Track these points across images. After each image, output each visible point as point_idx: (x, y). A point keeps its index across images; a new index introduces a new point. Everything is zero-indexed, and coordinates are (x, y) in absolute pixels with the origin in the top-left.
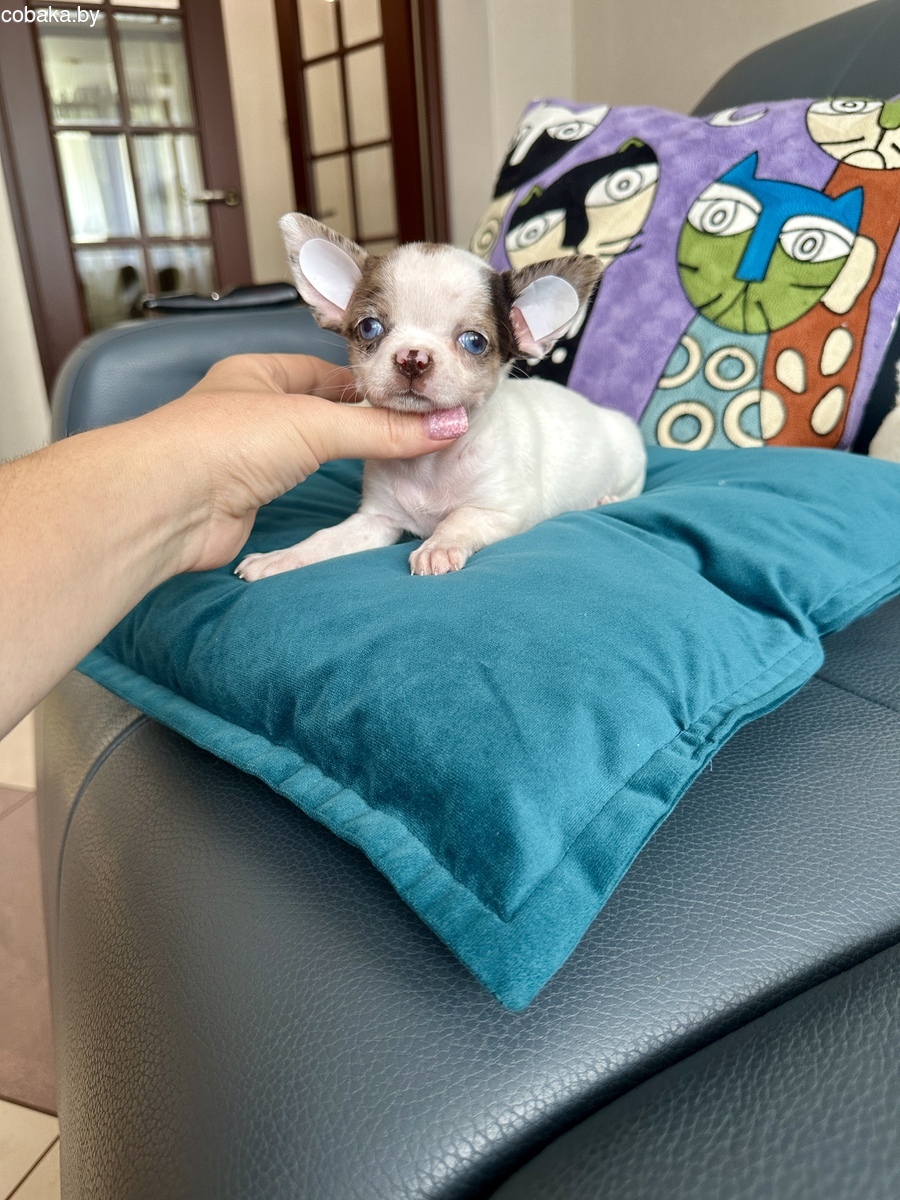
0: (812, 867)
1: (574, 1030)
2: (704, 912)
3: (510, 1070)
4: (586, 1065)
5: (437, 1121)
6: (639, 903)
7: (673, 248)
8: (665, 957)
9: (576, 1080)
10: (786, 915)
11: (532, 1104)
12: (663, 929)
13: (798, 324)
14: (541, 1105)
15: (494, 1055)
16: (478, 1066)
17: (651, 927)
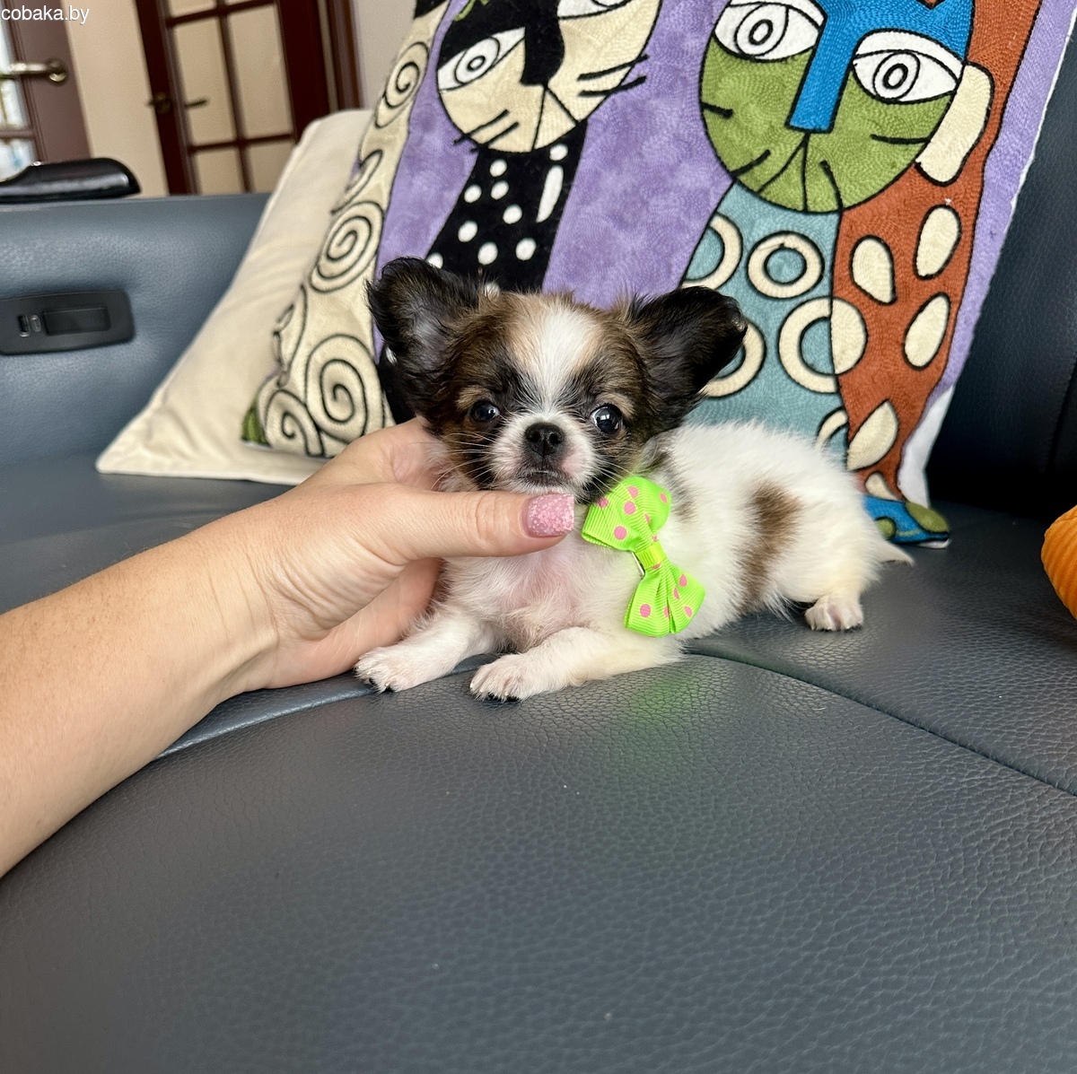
7: (694, 80)
13: (882, 196)
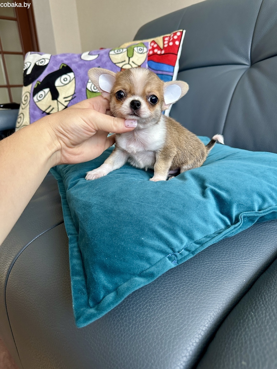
0: (246, 247)
1: (211, 301)
2: (228, 264)
3: (201, 316)
4: (218, 309)
5: (188, 335)
6: (211, 265)
8: (224, 276)
9: (217, 313)
10: (246, 260)
11: (209, 323)
12: (221, 270)
14: (211, 322)
15: (195, 313)
16: (192, 317)
17: (217, 270)
